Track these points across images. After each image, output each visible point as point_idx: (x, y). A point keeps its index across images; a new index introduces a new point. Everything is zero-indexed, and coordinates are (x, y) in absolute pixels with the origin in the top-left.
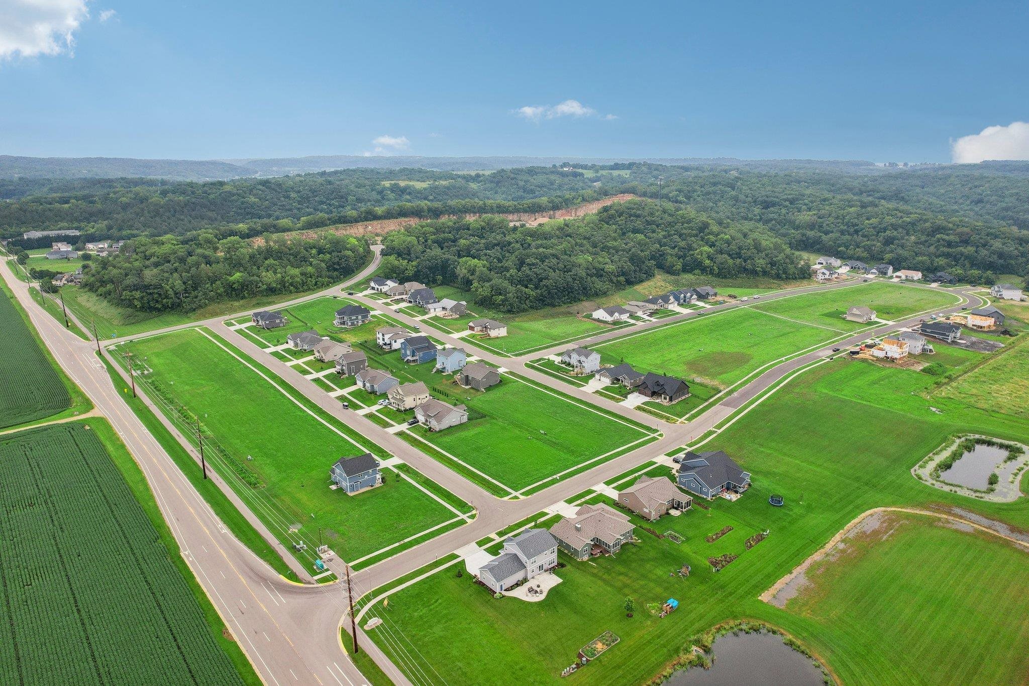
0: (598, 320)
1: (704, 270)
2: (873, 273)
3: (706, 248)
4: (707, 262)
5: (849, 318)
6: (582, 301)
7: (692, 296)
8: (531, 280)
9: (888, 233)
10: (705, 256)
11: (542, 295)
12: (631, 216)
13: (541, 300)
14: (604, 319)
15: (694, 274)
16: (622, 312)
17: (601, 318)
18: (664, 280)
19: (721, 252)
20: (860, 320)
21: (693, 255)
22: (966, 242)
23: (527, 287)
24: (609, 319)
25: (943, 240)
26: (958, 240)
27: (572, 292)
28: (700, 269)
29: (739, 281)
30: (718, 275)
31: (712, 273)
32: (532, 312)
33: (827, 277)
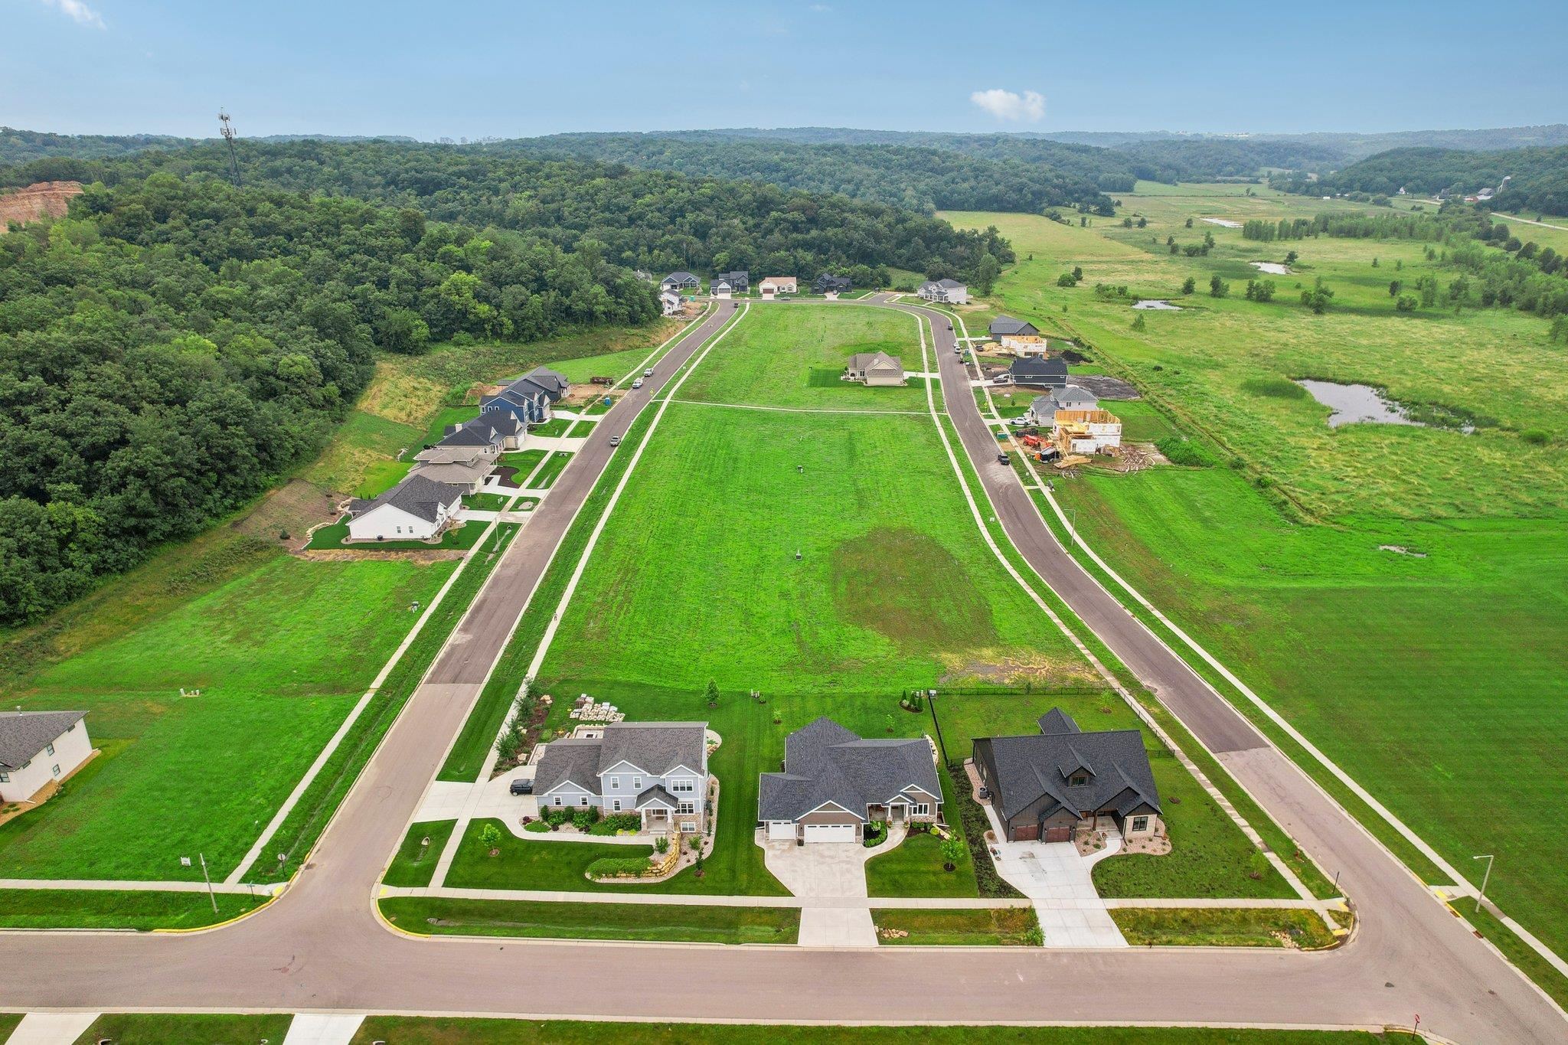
0: (380, 546)
1: (477, 328)
2: (723, 291)
3: (460, 276)
4: (483, 309)
5: (872, 381)
6: (265, 489)
7: (541, 400)
8: (50, 463)
9: (690, 217)
10: (469, 295)
11: (130, 510)
12: (193, 215)
13: (127, 532)
14: (405, 535)
15: (458, 344)
16: (447, 493)
17: (390, 534)
18: (409, 372)
19: (498, 281)
20: (896, 381)
21: (436, 296)
22: (813, 221)
23: (43, 498)
24: (424, 529)
25: (785, 220)
26: (804, 219)
27: (232, 470)
28: (467, 330)
29: (564, 343)
30: (514, 338)
31: (497, 334)
32: (108, 585)
33: (676, 308)
